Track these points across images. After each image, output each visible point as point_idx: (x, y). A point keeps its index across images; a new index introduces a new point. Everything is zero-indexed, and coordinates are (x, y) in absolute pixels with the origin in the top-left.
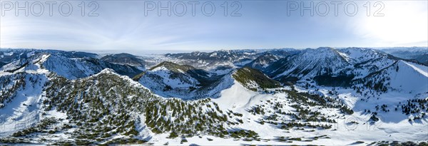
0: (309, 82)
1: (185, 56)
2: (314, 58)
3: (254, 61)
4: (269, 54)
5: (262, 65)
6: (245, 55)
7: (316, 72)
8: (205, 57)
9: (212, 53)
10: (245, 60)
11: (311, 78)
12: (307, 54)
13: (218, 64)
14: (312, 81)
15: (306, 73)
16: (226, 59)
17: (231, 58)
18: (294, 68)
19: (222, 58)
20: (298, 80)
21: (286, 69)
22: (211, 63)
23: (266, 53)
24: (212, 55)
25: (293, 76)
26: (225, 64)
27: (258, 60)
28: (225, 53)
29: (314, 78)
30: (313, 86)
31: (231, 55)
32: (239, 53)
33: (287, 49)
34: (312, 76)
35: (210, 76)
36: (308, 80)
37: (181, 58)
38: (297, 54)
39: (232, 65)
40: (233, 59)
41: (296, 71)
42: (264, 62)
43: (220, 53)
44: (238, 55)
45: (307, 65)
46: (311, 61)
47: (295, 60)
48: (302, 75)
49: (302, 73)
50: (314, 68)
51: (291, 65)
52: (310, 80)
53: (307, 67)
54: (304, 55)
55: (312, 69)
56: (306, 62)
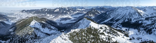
0: (118, 25)
1: (37, 11)
3: (85, 14)
4: (94, 10)
5: (91, 17)
6: (78, 10)
7: (123, 20)
8: (51, 12)
9: (55, 9)
10: (78, 14)
11: (120, 24)
12: (119, 10)
13: (60, 17)
14: (120, 25)
15: (117, 21)
16: (66, 13)
17: (68, 13)
18: (111, 18)
19: (63, 12)
20: (113, 24)
21: (106, 19)
22: (56, 16)
23: (92, 9)
24: (55, 11)
25: (110, 22)
26: (65, 16)
27: (87, 14)
28: (65, 9)
29: (121, 24)
30: (120, 27)
31: (69, 11)
32: (74, 9)
33: (106, 6)
34: (120, 22)
35: (58, 24)
36: (118, 24)
37: (34, 13)
38: (113, 10)
39: (70, 17)
40: (70, 13)
41: (112, 20)
42: (92, 15)
43: (61, 9)
44: (73, 10)
45: (118, 17)
46: (121, 14)
47: (112, 14)
48: (115, 22)
49: (115, 21)
50: (122, 18)
51: (109, 17)
52: (119, 24)
53: (118, 18)
54: (117, 11)
55: (121, 19)
56: (118, 15)
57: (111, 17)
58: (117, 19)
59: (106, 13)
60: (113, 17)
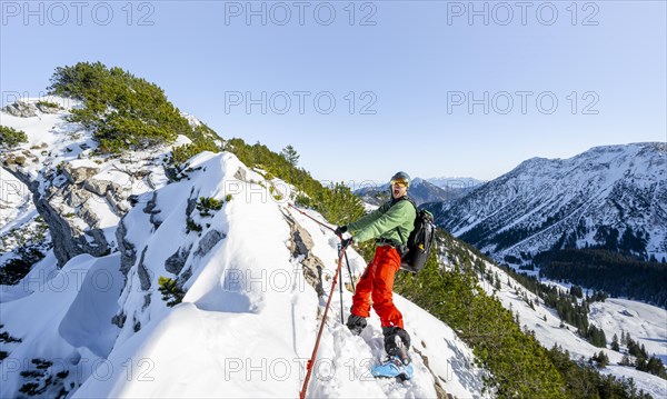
2: (557, 190)
11: (526, 257)
12: (522, 177)
14: (525, 263)
18: (466, 229)
29: (540, 259)
34: (534, 250)
45: (519, 216)
46: (538, 203)
47: (473, 203)
48: (494, 247)
49: (492, 242)
50: (545, 225)
51: (457, 221)
52: (519, 261)
53: (517, 222)
54: (511, 182)
55: (538, 229)
56: (516, 207)
57: (470, 220)
58: (507, 228)
59: (439, 205)
60: (479, 221)
